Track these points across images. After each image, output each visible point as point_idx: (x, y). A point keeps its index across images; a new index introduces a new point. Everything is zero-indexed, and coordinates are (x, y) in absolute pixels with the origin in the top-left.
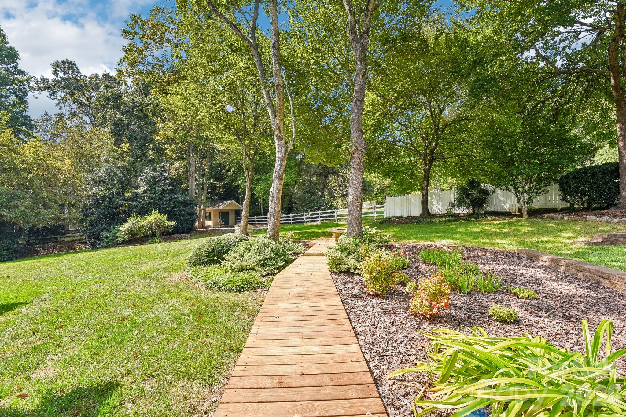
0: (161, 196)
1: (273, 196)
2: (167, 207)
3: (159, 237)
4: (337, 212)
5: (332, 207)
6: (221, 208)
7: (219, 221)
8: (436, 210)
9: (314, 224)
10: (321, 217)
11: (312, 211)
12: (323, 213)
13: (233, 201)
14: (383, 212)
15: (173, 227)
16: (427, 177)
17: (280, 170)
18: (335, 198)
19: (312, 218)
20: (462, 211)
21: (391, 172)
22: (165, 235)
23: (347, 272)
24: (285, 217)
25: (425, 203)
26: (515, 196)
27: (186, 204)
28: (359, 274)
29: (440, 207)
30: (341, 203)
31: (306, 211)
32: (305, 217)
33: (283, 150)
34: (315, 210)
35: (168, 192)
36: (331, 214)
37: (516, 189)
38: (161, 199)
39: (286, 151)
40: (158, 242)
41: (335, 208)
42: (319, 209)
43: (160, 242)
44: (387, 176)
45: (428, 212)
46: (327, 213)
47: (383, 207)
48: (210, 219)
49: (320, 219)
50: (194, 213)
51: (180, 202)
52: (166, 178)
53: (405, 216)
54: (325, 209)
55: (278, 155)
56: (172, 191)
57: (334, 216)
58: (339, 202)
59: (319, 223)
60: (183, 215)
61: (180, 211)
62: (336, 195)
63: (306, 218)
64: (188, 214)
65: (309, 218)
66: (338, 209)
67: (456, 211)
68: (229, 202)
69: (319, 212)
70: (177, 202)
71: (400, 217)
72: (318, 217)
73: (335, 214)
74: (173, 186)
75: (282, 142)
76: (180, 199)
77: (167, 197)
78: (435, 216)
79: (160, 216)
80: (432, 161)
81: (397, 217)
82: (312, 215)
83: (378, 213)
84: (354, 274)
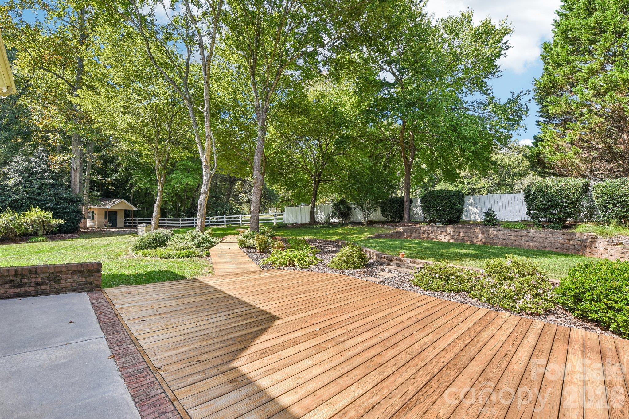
0: (40, 191)
1: (201, 205)
2: (47, 203)
3: (42, 236)
4: (242, 218)
5: (238, 213)
6: (108, 207)
7: (104, 221)
8: (320, 218)
9: (220, 227)
10: (227, 221)
11: (217, 215)
12: (228, 218)
13: (123, 200)
14: (282, 219)
15: (60, 226)
16: (315, 195)
17: (206, 188)
18: (240, 203)
19: (217, 222)
20: (336, 220)
21: (291, 185)
22: (49, 234)
23: (249, 247)
24: (188, 221)
25: (312, 213)
26: (361, 212)
27: (71, 201)
28: (254, 248)
29: (322, 216)
30: (246, 209)
31: (212, 215)
32: (209, 221)
33: (209, 175)
34: (221, 215)
35: (48, 187)
36: (236, 219)
37: (362, 208)
38: (39, 194)
39: (210, 176)
40: (43, 241)
41: (241, 214)
42: (224, 214)
43: (46, 241)
44: (288, 189)
45: (314, 220)
46: (232, 218)
47: (282, 215)
48: (93, 219)
49: (225, 223)
50: (79, 212)
51: (65, 199)
52: (44, 171)
53: (299, 222)
54: (230, 214)
55: (204, 178)
56: (53, 186)
57: (239, 221)
58: (245, 208)
59: (225, 226)
60: (68, 213)
61: (65, 208)
62: (241, 201)
63: (211, 222)
64: (74, 212)
65: (214, 222)
66: (243, 214)
67: (332, 220)
68: (119, 200)
69: (225, 216)
70: (60, 198)
71: (294, 223)
72: (223, 222)
73: (240, 219)
74: (53, 179)
75: (209, 170)
76: (65, 195)
77: (47, 192)
78: (318, 223)
79: (42, 213)
80: (319, 182)
81: (292, 224)
82: (217, 219)
83: (278, 219)
84: (252, 248)
